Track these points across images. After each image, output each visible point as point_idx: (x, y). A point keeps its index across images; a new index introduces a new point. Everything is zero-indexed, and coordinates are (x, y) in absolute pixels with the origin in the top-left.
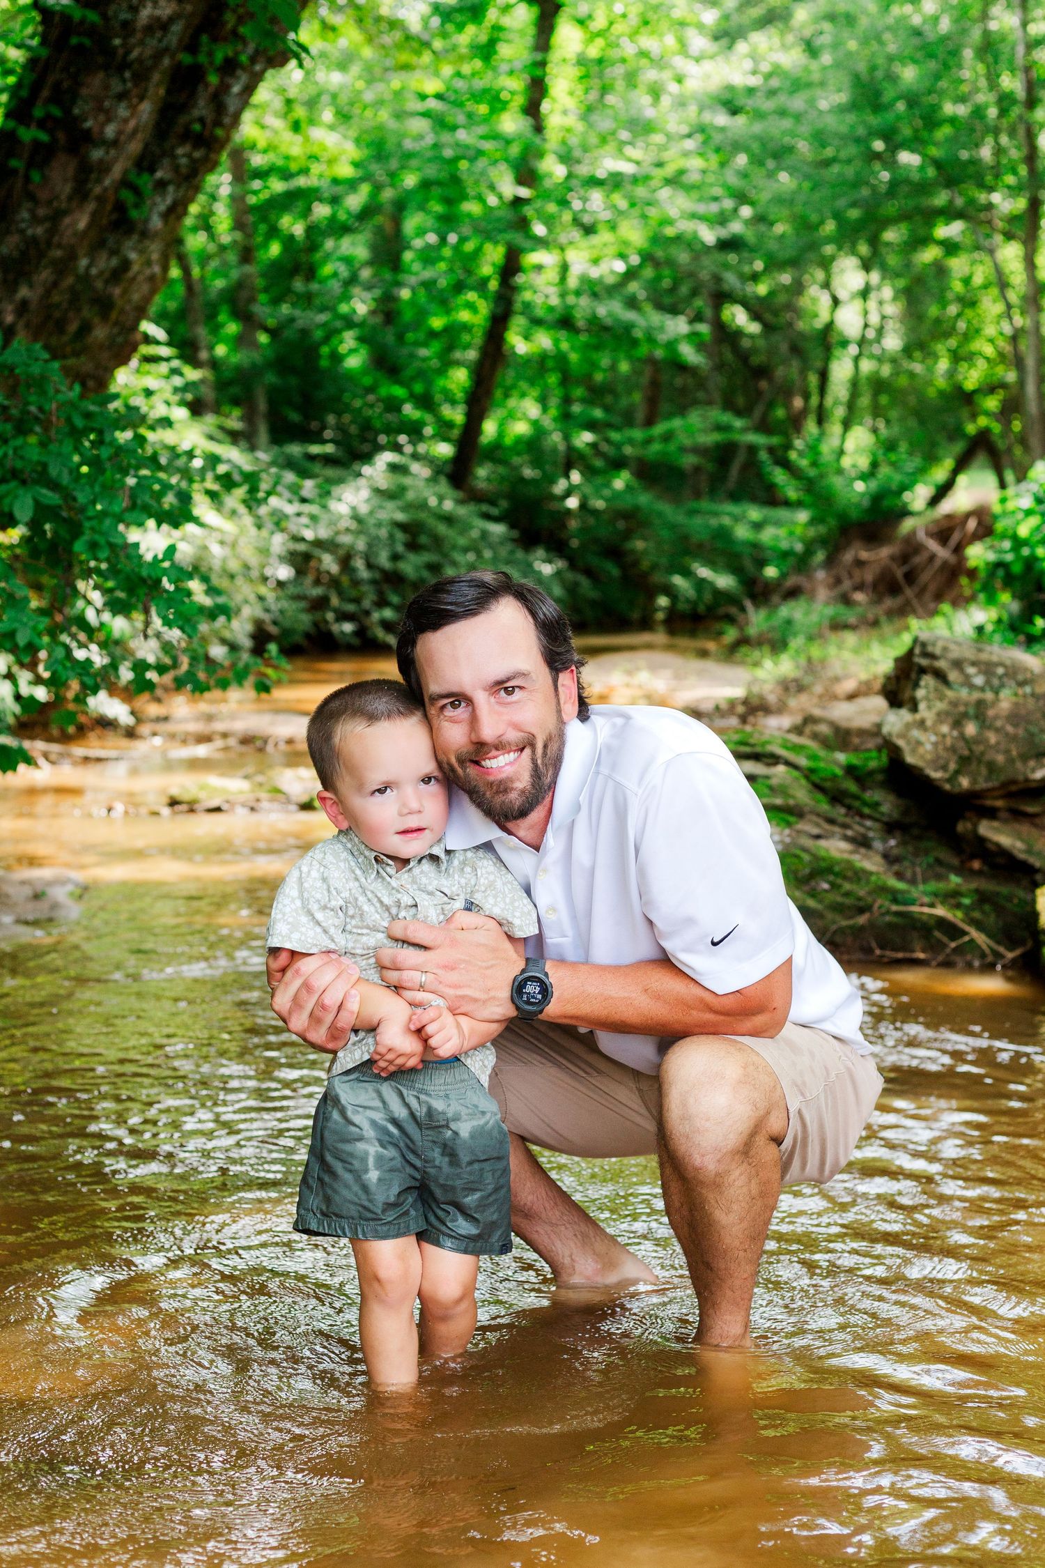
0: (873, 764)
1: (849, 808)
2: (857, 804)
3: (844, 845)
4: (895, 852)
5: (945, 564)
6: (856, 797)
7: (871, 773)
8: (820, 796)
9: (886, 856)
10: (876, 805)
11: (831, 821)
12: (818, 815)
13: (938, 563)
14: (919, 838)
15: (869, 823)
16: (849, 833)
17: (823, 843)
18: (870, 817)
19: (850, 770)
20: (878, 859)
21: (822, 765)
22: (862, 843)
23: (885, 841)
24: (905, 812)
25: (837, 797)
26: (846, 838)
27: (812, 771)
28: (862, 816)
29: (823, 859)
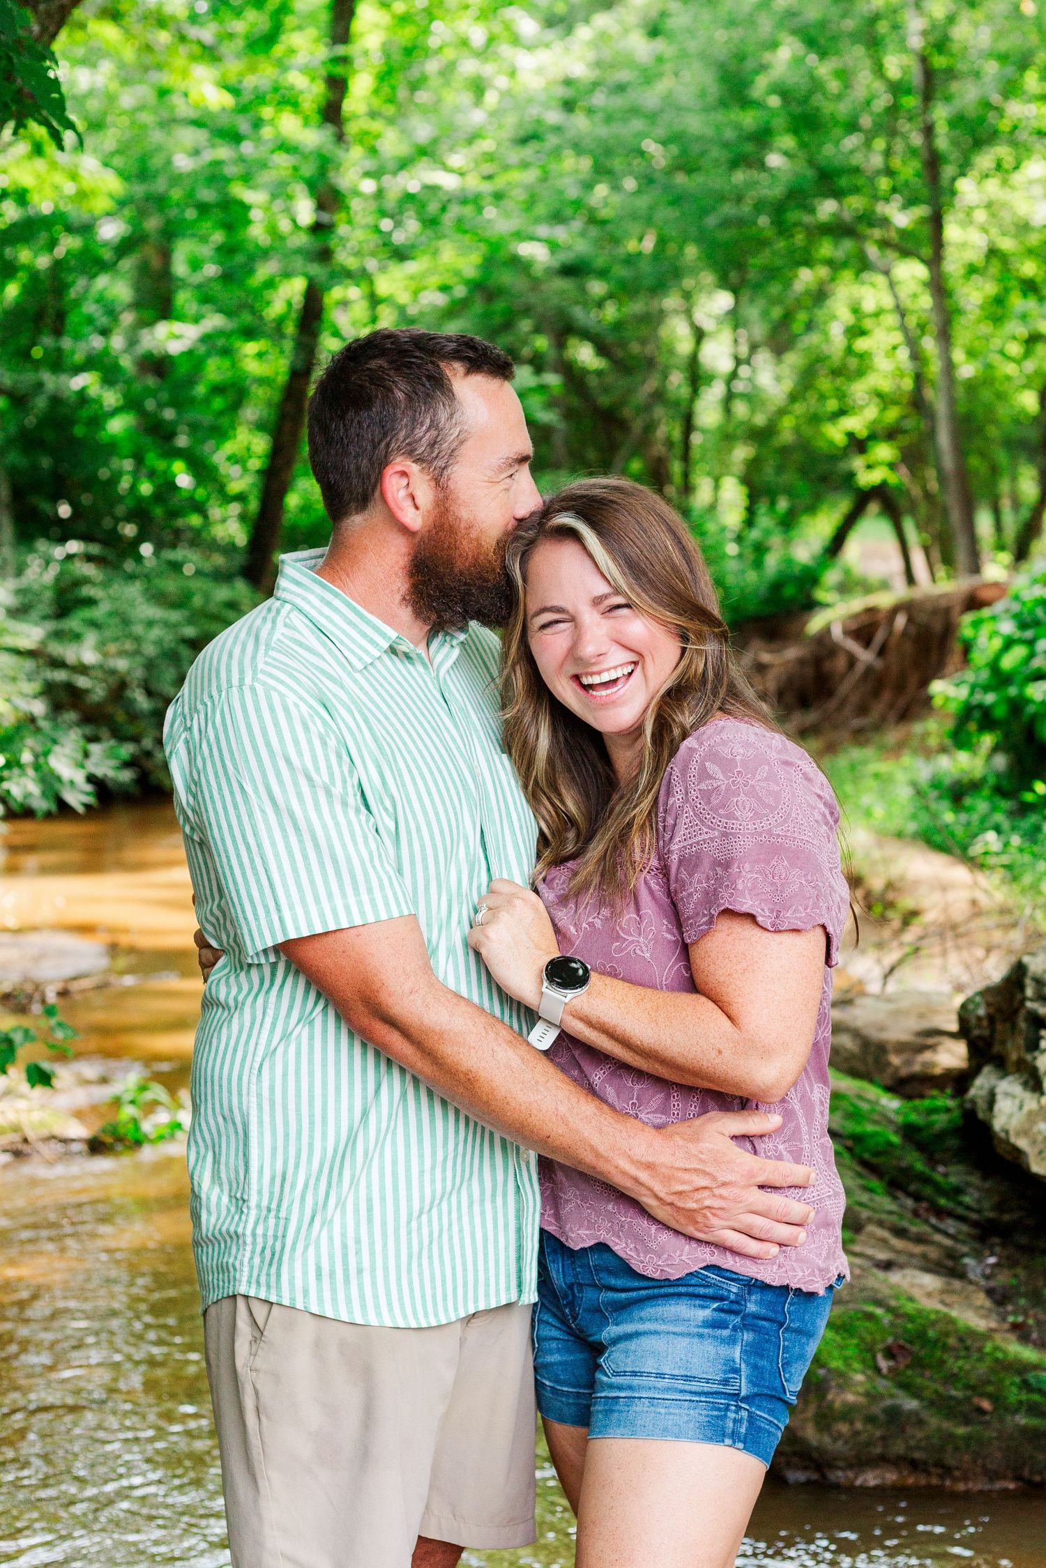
0: (941, 1120)
1: (917, 1198)
2: (928, 1190)
3: (930, 1282)
4: (1003, 1279)
5: (869, 670)
6: (926, 1180)
7: (941, 1136)
8: (875, 1183)
9: (990, 1292)
10: (957, 1191)
11: (900, 1233)
12: (881, 1224)
13: (860, 669)
14: (1029, 1250)
15: (951, 1225)
16: (933, 1253)
17: (895, 1277)
18: (951, 1214)
19: (910, 1132)
20: (981, 1299)
21: (870, 1128)
22: (950, 1268)
23: (979, 1256)
24: (1000, 1207)
25: (897, 1182)
26: (930, 1267)
27: (858, 1139)
28: (940, 1213)
29: (909, 1318)
